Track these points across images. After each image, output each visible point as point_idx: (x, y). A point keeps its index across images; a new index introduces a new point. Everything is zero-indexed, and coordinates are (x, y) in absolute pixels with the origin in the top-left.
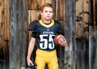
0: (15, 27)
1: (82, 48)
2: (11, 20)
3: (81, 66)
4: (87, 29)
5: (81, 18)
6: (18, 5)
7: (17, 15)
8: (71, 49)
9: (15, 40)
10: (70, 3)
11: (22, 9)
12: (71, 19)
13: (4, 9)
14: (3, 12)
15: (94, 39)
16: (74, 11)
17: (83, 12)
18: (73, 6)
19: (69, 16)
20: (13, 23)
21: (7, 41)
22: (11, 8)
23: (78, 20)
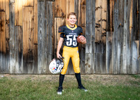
0: (43, 32)
1: (100, 50)
2: (39, 26)
3: (99, 66)
4: (104, 35)
5: (100, 25)
6: (45, 13)
7: (45, 22)
8: (91, 51)
9: (42, 43)
10: (90, 12)
11: (49, 17)
12: (91, 25)
13: (34, 16)
14: (33, 19)
15: (110, 43)
16: (93, 19)
17: (101, 20)
18: (93, 14)
19: (89, 23)
20: (41, 29)
21: (36, 44)
22: (40, 16)
23: (97, 27)
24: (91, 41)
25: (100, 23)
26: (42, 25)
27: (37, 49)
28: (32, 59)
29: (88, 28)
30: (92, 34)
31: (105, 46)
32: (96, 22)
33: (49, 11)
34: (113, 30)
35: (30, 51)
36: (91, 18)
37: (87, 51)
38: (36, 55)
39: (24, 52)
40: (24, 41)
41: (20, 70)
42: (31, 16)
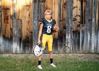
24: (70, 30)
25: (76, 18)
26: (36, 19)
27: (32, 36)
28: (29, 43)
29: (68, 21)
30: (71, 25)
31: (79, 34)
32: (73, 17)
33: (41, 9)
34: (85, 23)
35: (27, 37)
36: (70, 14)
37: (67, 37)
38: (32, 40)
39: (23, 38)
40: (23, 30)
41: (20, 51)
42: (28, 13)
